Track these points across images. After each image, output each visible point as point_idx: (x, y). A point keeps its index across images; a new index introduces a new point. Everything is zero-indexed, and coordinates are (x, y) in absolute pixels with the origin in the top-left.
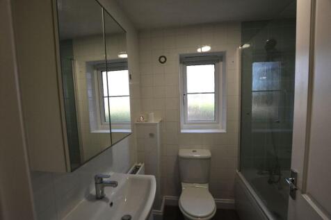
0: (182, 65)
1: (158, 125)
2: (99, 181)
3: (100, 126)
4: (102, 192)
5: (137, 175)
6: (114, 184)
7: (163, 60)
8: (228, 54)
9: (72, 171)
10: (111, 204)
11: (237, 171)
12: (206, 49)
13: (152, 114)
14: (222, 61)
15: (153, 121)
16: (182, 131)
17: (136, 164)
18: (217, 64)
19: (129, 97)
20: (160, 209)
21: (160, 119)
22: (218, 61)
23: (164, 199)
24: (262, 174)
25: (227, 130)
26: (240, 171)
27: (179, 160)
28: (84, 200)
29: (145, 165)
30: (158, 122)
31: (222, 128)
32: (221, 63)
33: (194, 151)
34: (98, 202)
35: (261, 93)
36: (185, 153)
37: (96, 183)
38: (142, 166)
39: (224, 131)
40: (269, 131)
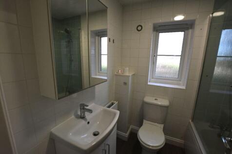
0: (155, 32)
1: (130, 77)
2: (82, 108)
3: (98, 73)
4: (84, 115)
5: (110, 109)
6: (90, 111)
7: (139, 28)
8: (197, 22)
9: (59, 99)
10: (88, 123)
11: (190, 121)
12: (179, 18)
13: (127, 68)
14: (191, 28)
15: (127, 74)
16: (149, 83)
17: (112, 101)
18: (186, 31)
19: (107, 56)
20: (126, 133)
21: (133, 73)
22: (188, 29)
23: (131, 127)
24: (213, 127)
25: (186, 88)
26: (192, 121)
27: (144, 104)
28: (73, 116)
29: (118, 103)
30: (131, 75)
31: (183, 85)
32: (190, 31)
33: (156, 99)
34: (81, 120)
35: (227, 59)
36: (149, 99)
37: (81, 109)
38: (116, 103)
39: (184, 88)
40: (228, 93)
